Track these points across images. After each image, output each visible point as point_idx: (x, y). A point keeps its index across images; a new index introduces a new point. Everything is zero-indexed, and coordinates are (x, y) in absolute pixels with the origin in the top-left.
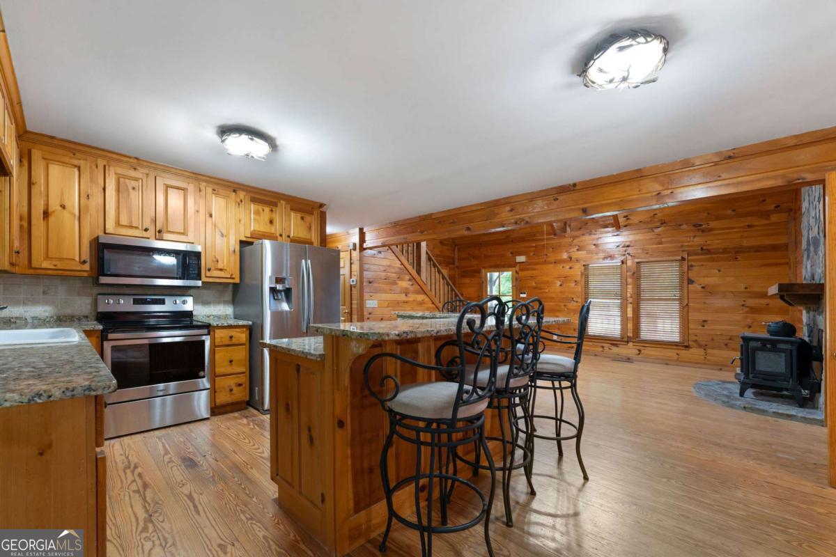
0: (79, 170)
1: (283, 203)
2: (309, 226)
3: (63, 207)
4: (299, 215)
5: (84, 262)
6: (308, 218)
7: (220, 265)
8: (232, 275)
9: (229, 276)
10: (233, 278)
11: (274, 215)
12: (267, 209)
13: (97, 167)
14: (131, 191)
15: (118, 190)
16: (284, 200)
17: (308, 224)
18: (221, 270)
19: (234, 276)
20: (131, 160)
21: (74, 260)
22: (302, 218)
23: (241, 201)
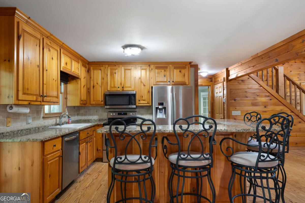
0: (101, 71)
1: (171, 66)
2: (184, 75)
3: (97, 84)
4: (178, 70)
5: (102, 101)
6: (183, 71)
7: (143, 98)
8: (148, 102)
9: (147, 103)
10: (149, 104)
11: (166, 72)
12: (163, 71)
13: (105, 68)
14: (114, 74)
15: (111, 75)
16: (171, 64)
17: (183, 74)
18: (144, 100)
19: (149, 103)
20: (114, 63)
21: (100, 101)
22: (180, 71)
23: (152, 69)
